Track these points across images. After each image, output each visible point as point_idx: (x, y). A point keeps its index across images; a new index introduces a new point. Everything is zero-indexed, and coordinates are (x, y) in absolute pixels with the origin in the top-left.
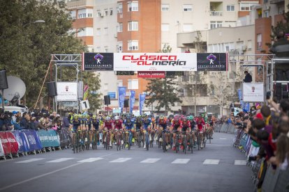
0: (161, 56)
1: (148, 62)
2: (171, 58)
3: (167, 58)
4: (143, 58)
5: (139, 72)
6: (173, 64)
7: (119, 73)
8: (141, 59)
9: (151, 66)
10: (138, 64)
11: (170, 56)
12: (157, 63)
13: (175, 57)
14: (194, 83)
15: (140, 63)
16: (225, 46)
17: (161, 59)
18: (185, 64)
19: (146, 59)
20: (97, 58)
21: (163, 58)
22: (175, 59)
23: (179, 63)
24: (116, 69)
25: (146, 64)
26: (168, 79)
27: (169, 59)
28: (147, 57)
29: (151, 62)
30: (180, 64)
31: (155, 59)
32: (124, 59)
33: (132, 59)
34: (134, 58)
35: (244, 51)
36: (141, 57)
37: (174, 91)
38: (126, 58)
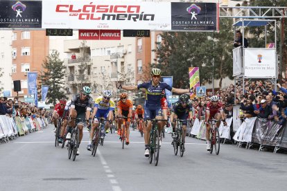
0: (116, 7)
1: (97, 15)
2: (132, 9)
3: (126, 9)
4: (87, 9)
5: (81, 31)
6: (135, 19)
7: (51, 32)
8: (84, 10)
9: (101, 21)
10: (80, 18)
11: (130, 7)
12: (109, 16)
13: (138, 8)
14: (80, 82)
15: (83, 17)
16: (107, 50)
17: (115, 11)
18: (152, 19)
19: (93, 11)
20: (17, 8)
21: (119, 9)
22: (138, 11)
23: (144, 17)
24: (45, 26)
25: (92, 18)
26: (57, 79)
27: (129, 11)
28: (94, 7)
29: (100, 15)
30: (145, 19)
31: (107, 10)
32: (58, 10)
33: (71, 10)
34: (74, 9)
35: (125, 54)
36: (85, 7)
37: (61, 90)
38: (61, 9)
